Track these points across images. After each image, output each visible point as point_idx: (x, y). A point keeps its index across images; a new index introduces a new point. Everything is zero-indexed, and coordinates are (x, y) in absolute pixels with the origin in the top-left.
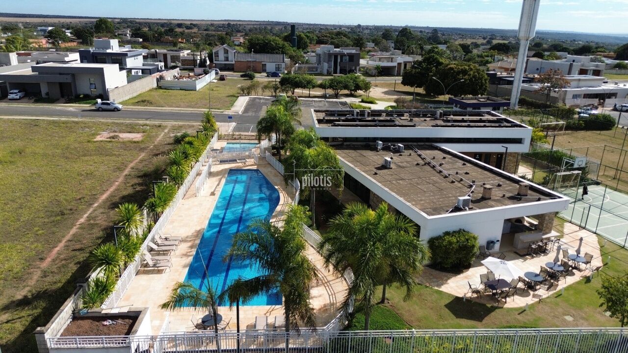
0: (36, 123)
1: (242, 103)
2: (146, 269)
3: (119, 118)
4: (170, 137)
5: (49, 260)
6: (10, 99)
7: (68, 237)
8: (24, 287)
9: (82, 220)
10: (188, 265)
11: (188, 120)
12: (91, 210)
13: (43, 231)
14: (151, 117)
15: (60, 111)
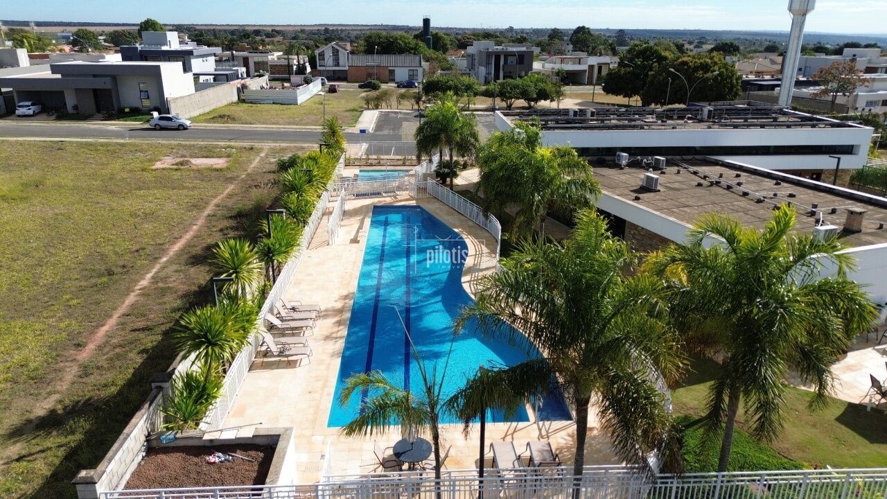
0: (60, 147)
1: (369, 119)
2: (266, 360)
3: (188, 138)
4: (271, 163)
5: (91, 346)
6: (19, 116)
7: (123, 309)
8: (50, 394)
9: (144, 283)
10: (339, 353)
11: (294, 141)
12: (157, 267)
13: (79, 301)
14: (235, 137)
15: (95, 130)
